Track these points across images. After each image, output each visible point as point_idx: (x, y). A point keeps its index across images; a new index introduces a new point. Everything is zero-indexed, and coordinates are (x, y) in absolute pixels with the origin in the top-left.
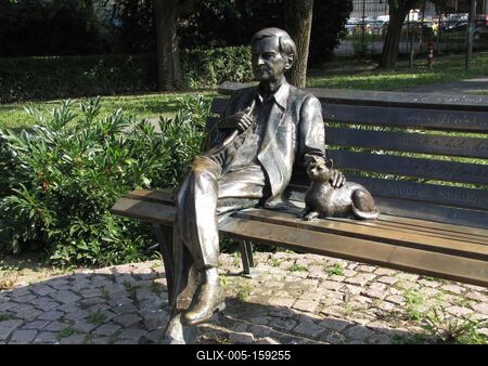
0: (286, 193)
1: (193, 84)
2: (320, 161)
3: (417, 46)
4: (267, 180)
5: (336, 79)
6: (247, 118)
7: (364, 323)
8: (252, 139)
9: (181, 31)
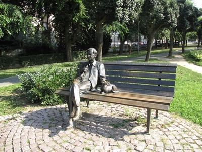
0: (96, 87)
1: (75, 60)
2: (104, 79)
3: (127, 49)
4: (91, 84)
5: (109, 57)
6: (86, 69)
7: (116, 117)
8: (88, 74)
9: (72, 47)
